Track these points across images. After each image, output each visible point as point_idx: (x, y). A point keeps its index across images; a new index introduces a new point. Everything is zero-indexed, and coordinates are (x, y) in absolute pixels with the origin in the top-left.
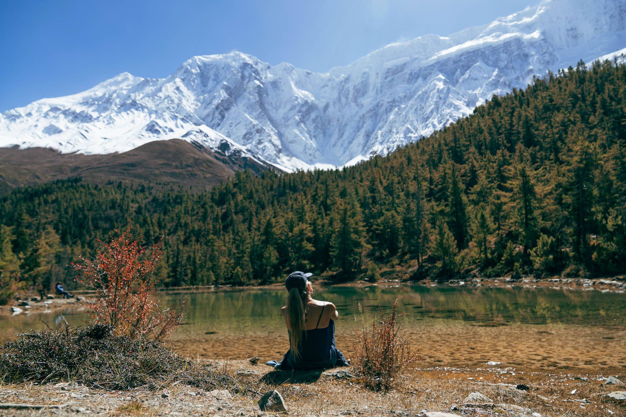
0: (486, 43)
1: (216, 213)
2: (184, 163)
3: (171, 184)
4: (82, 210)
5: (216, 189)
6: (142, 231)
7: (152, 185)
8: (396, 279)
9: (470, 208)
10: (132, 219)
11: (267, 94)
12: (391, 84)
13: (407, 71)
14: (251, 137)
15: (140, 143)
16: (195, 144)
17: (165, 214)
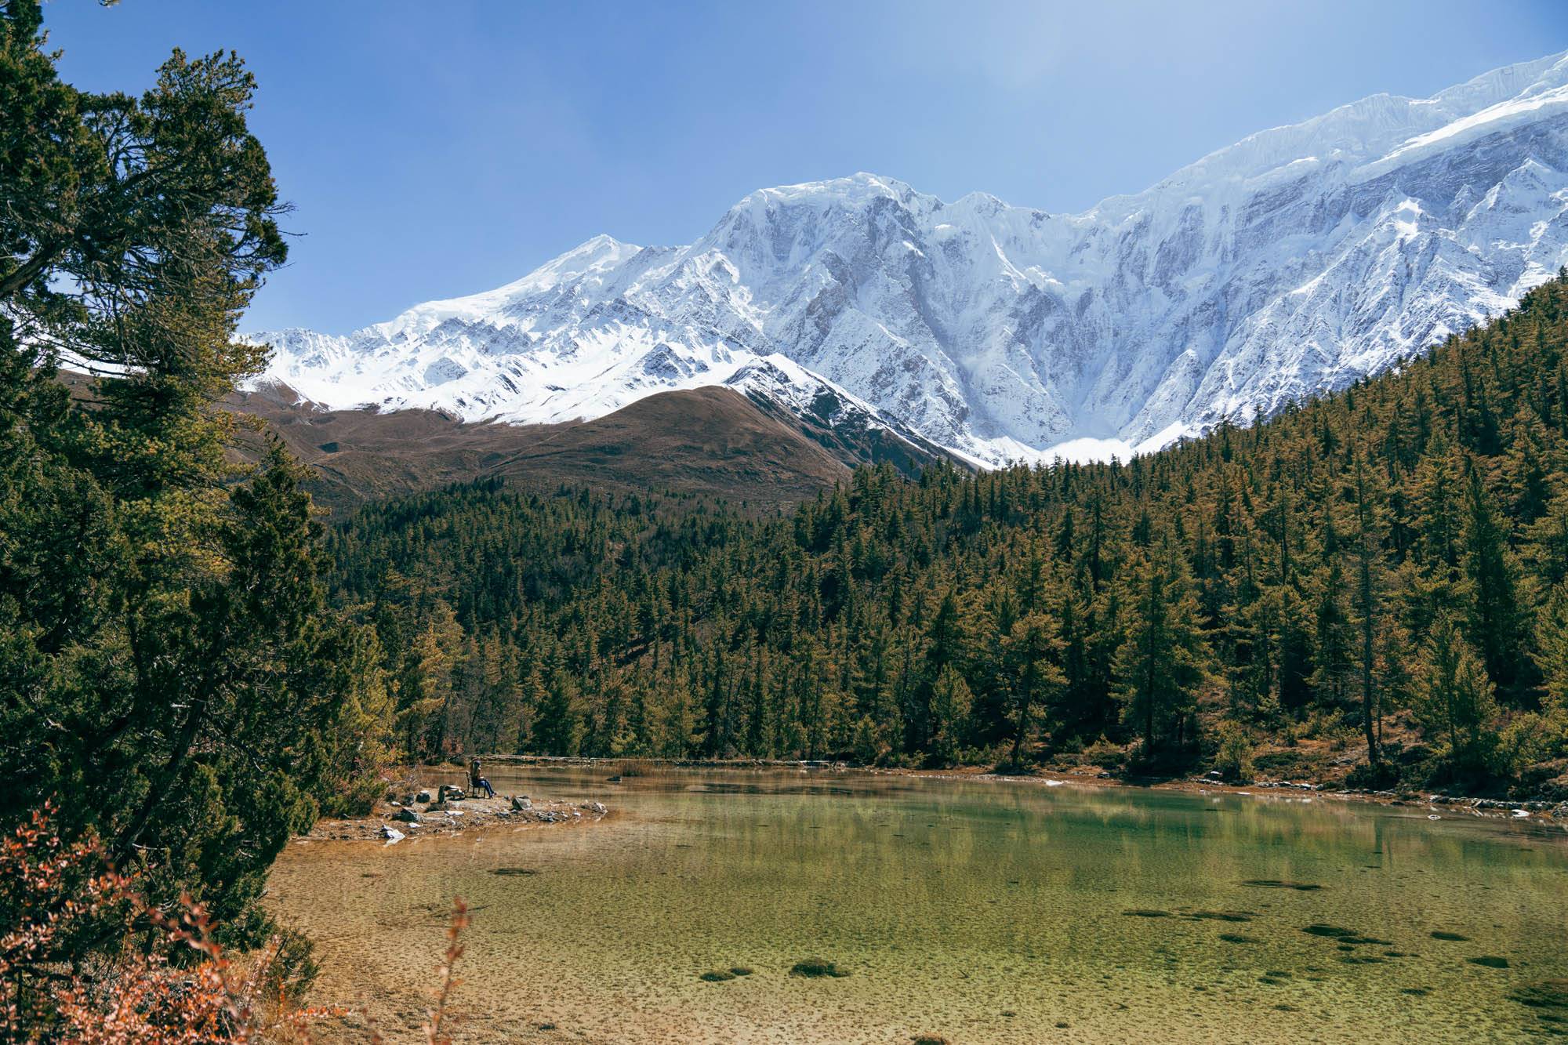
0: (1551, 105)
1: (807, 571)
2: (730, 446)
3: (700, 496)
4: (502, 554)
5: (809, 509)
6: (635, 609)
7: (655, 497)
8: (1305, 778)
9: (1527, 584)
10: (612, 580)
11: (933, 274)
12: (1262, 235)
13: (1311, 197)
14: (890, 379)
15: (630, 398)
16: (757, 399)
17: (685, 571)
